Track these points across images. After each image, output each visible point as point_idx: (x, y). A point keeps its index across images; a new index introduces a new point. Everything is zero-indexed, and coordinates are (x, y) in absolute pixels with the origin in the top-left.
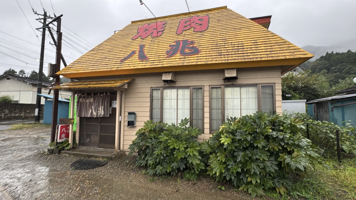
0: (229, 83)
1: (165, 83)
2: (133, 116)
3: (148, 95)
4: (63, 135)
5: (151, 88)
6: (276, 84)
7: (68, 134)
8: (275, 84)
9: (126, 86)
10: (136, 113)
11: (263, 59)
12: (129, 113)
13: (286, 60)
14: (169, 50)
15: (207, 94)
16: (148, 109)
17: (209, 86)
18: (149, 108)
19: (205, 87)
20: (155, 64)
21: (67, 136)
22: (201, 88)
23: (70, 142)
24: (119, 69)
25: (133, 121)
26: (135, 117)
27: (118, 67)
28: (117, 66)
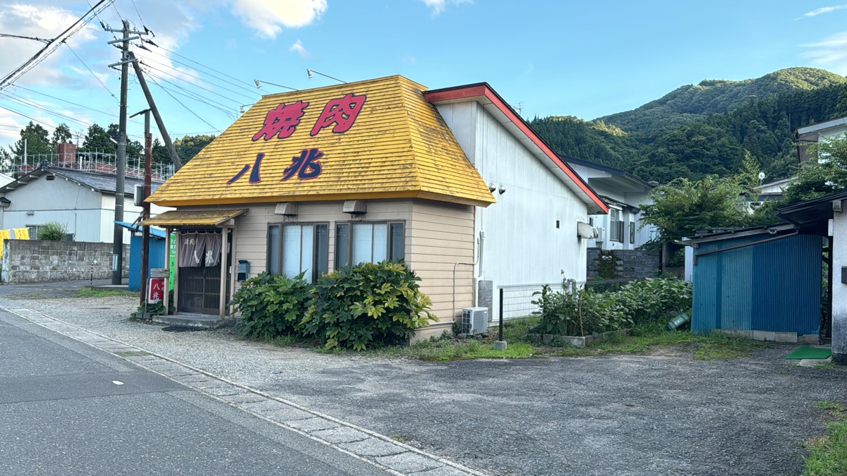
0: (357, 219)
1: (286, 217)
2: (244, 265)
3: (265, 234)
4: (156, 295)
5: (268, 223)
6: (407, 222)
7: (163, 292)
8: (405, 221)
9: (232, 222)
10: (248, 261)
11: (376, 190)
12: (241, 262)
13: (396, 192)
14: (289, 167)
15: (332, 234)
16: (264, 256)
17: (336, 222)
18: (265, 254)
19: (331, 223)
20: (265, 191)
21: (161, 296)
22: (326, 226)
23: (164, 304)
24: (223, 197)
25: (245, 274)
26: (247, 267)
27: (222, 194)
28: (220, 193)
